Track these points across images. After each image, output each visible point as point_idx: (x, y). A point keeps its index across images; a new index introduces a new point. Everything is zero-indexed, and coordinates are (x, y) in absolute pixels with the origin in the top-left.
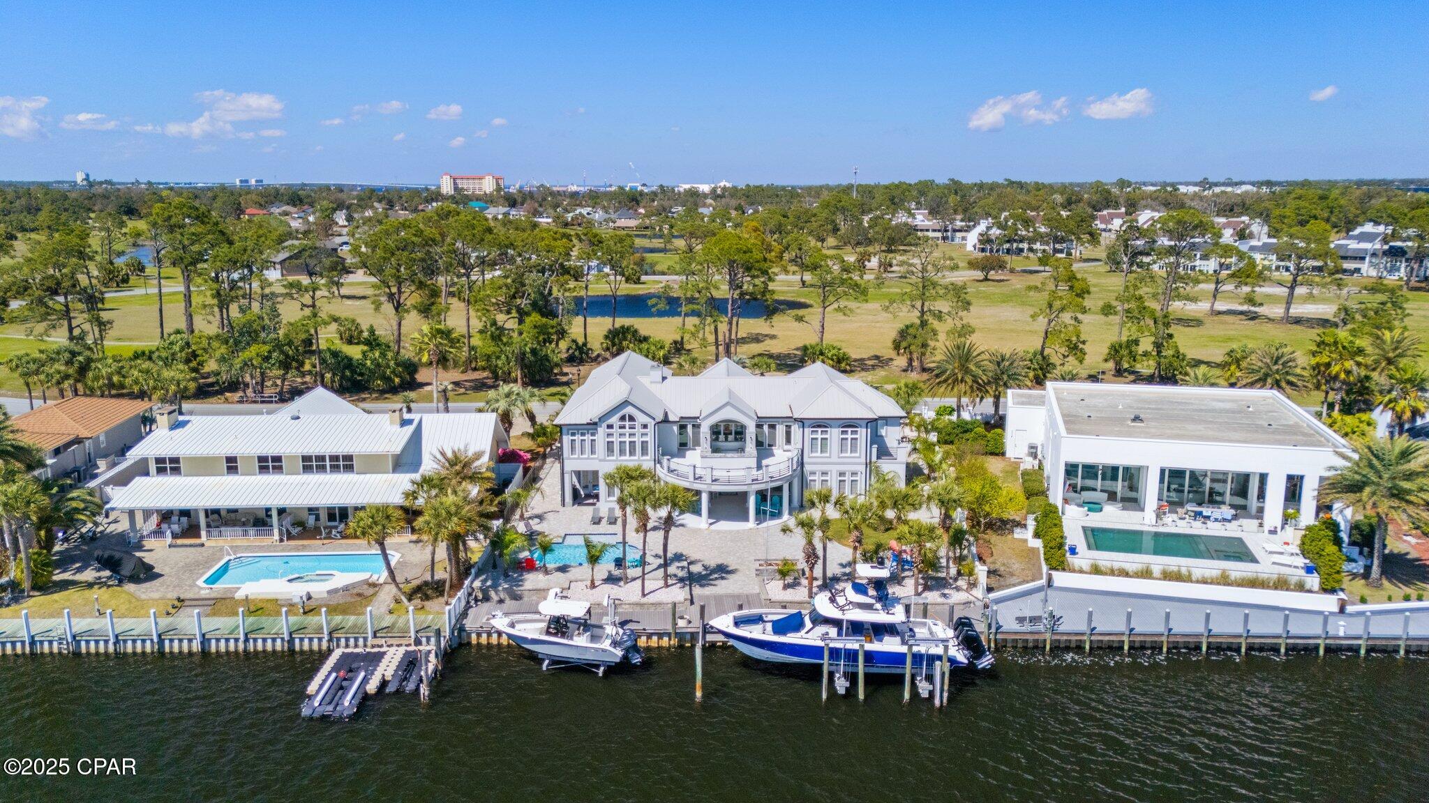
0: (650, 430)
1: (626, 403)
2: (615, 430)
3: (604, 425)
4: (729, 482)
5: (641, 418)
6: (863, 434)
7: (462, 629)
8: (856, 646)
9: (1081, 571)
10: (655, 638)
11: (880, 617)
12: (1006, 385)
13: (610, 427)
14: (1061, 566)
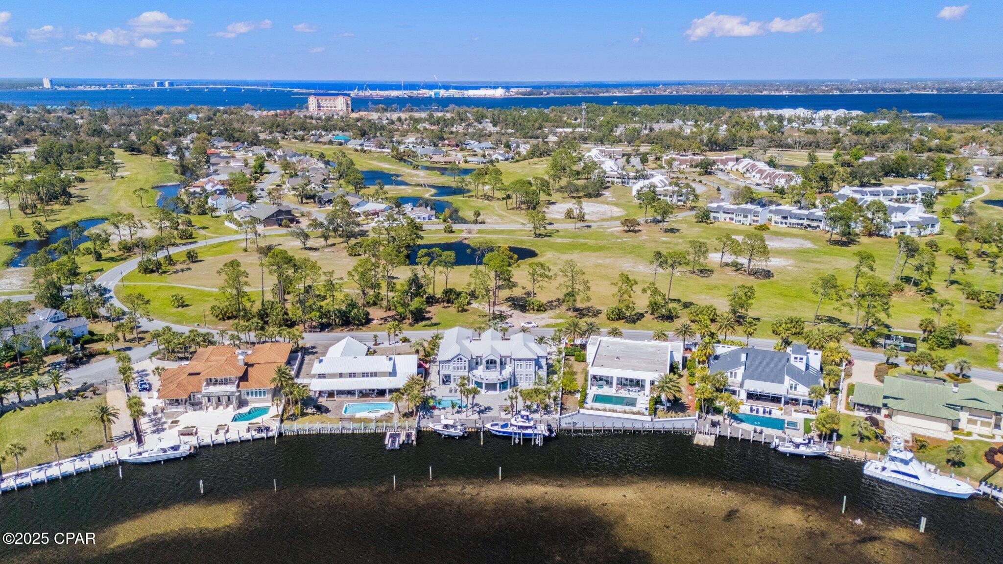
0: (467, 362)
1: (459, 354)
2: (456, 362)
4: (491, 380)
5: (464, 359)
6: (533, 363)
7: (420, 426)
8: (521, 432)
9: (587, 409)
10: (470, 429)
11: (527, 424)
13: (454, 361)
14: (582, 407)
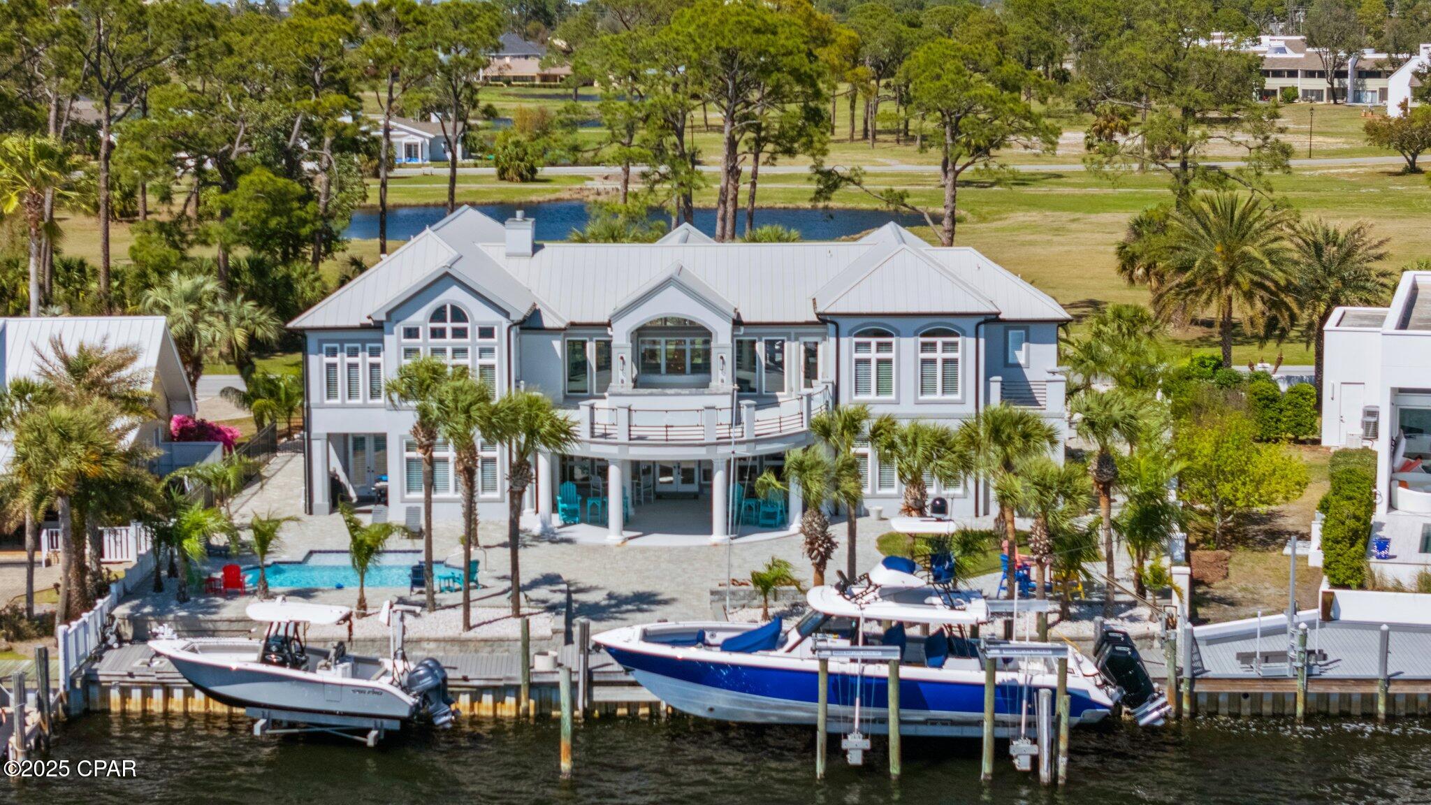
0: (498, 341)
1: (445, 279)
2: (423, 341)
3: (399, 329)
4: (667, 443)
5: (480, 315)
6: (968, 350)
7: (90, 680)
8: (883, 671)
9: (1398, 588)
10: (487, 699)
12: (1335, 301)
13: (411, 333)
14: (1358, 579)
